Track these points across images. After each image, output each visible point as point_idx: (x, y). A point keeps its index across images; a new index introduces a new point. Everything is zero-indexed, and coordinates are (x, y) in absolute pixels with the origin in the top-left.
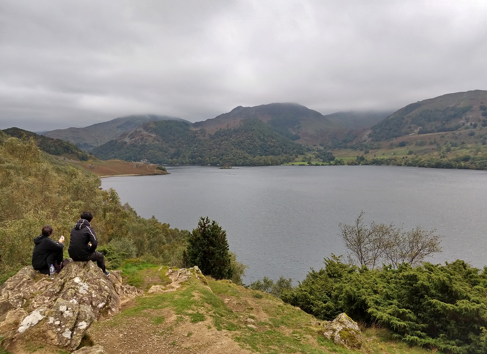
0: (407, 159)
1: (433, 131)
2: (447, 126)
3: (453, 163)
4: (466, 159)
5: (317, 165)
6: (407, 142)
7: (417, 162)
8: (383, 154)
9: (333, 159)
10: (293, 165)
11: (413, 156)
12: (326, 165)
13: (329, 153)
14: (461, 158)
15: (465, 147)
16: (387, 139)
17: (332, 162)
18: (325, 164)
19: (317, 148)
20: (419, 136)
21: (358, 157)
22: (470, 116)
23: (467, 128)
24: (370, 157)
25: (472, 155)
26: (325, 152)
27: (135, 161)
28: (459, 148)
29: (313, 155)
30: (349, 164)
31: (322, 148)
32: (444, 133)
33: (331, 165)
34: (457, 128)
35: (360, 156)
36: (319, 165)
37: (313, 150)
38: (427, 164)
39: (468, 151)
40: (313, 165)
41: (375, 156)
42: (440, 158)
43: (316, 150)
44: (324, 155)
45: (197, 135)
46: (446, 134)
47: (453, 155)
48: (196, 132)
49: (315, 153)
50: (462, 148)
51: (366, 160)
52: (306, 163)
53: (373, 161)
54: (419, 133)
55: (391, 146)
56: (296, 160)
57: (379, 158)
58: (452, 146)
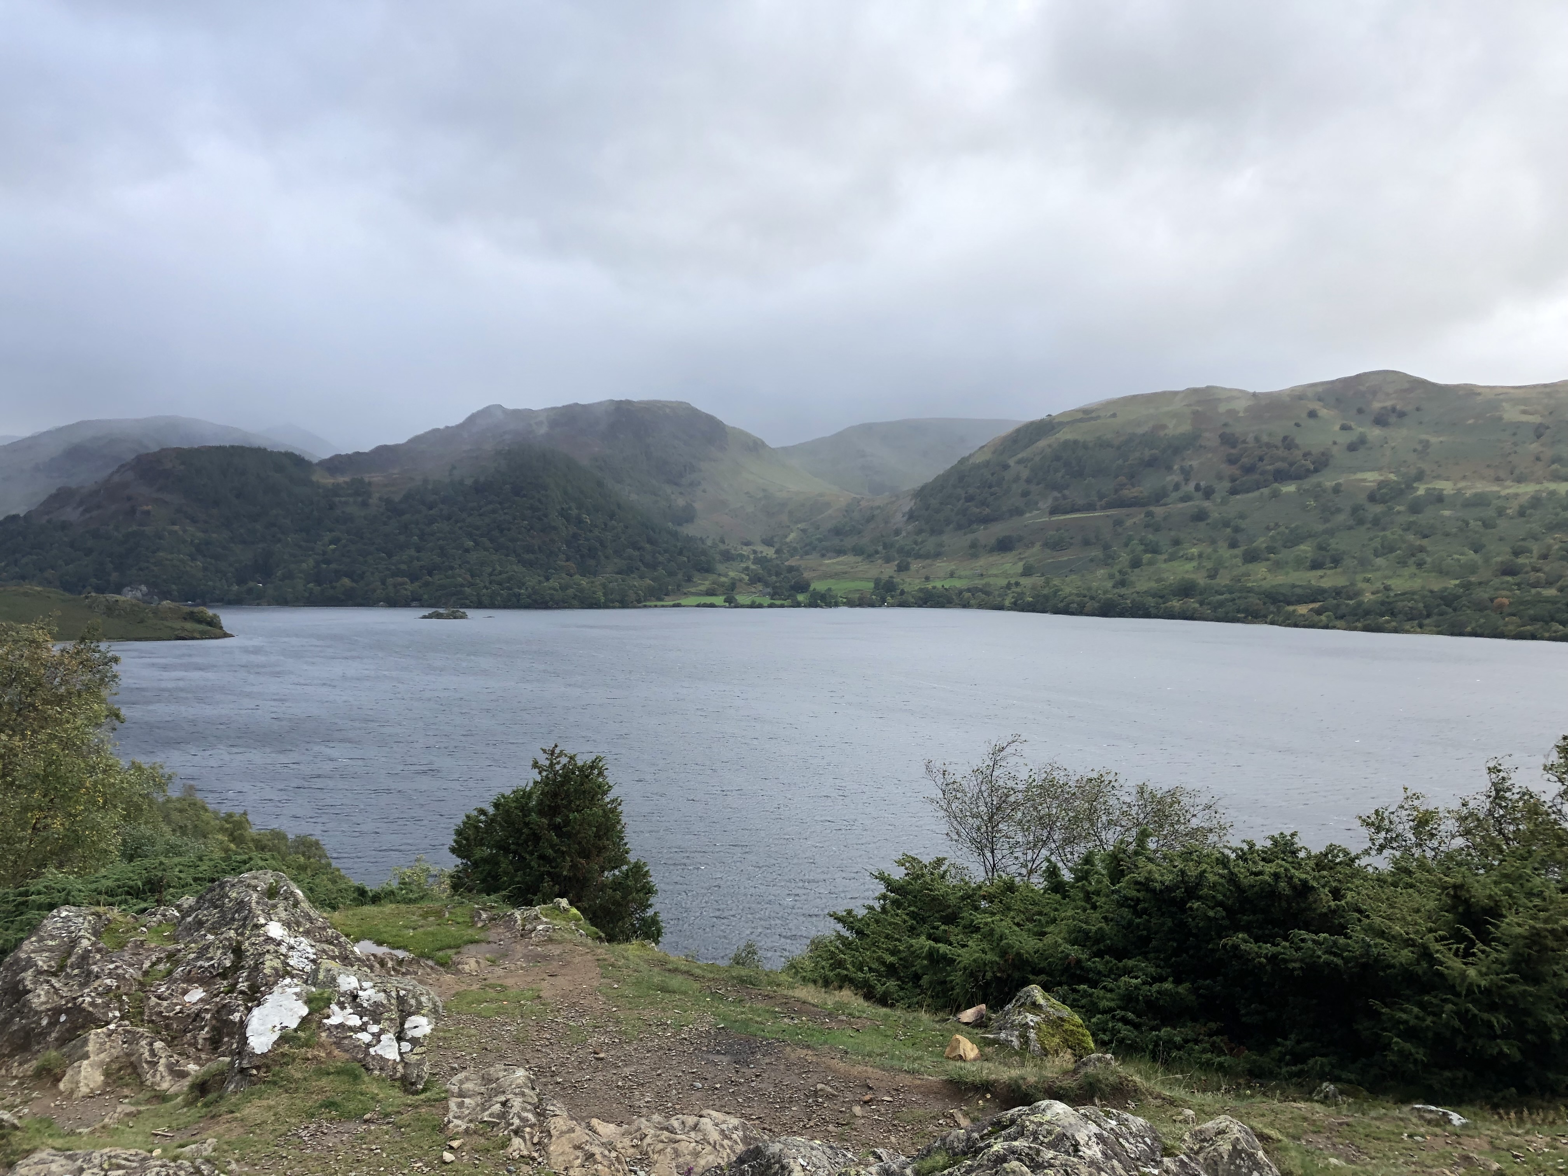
0: (1018, 590)
1: (1090, 507)
2: (1130, 493)
3: (1151, 601)
4: (1186, 590)
5: (753, 606)
6: (1020, 539)
7: (1047, 598)
8: (952, 575)
9: (802, 587)
10: (678, 605)
11: (1036, 580)
12: (782, 606)
13: (791, 569)
14: (1171, 585)
15: (1181, 553)
16: (959, 527)
17: (800, 598)
18: (778, 602)
19: (755, 552)
20: (1053, 519)
21: (877, 582)
22: (1195, 463)
23: (1186, 498)
24: (911, 583)
25: (1201, 580)
26: (778, 565)
27: (100, 590)
28: (1165, 556)
29: (743, 576)
30: (851, 604)
31: (770, 552)
32: (1124, 511)
33: (798, 605)
34: (1159, 497)
35: (885, 577)
36: (760, 606)
37: (742, 557)
38: (1075, 605)
39: (1189, 566)
40: (742, 606)
41: (927, 579)
42: (1114, 587)
43: (752, 557)
44: (778, 574)
45: (337, 499)
46: (1128, 515)
47: (1150, 579)
48: (336, 490)
49: (747, 568)
50: (1172, 558)
51: (903, 593)
52: (719, 600)
53: (921, 595)
54: (1053, 511)
55: (974, 550)
56: (685, 591)
57: (939, 584)
58: (1146, 551)
